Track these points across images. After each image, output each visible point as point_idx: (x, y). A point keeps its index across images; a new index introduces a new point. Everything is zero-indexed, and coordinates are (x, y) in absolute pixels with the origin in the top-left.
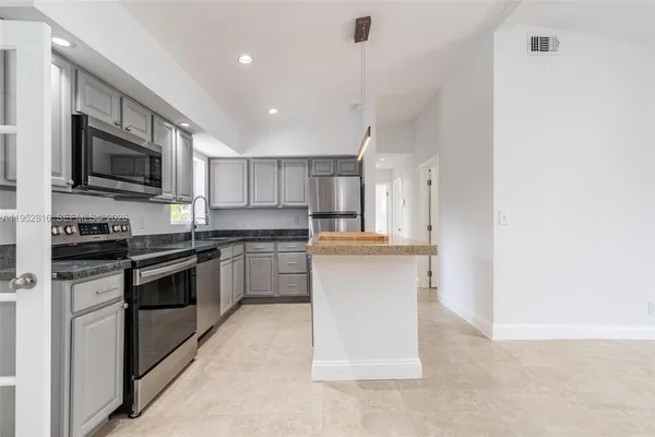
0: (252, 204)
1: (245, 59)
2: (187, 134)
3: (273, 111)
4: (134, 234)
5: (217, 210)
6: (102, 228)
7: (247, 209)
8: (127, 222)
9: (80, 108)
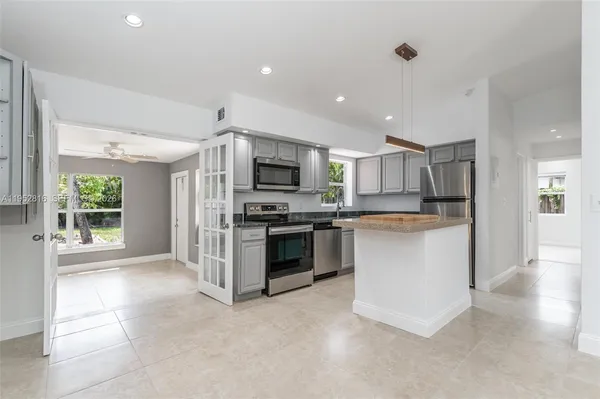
0: (384, 191)
1: (340, 99)
2: (324, 151)
3: (389, 118)
4: (291, 211)
5: (364, 196)
6: (273, 208)
7: (380, 195)
8: (287, 205)
9: (256, 155)
